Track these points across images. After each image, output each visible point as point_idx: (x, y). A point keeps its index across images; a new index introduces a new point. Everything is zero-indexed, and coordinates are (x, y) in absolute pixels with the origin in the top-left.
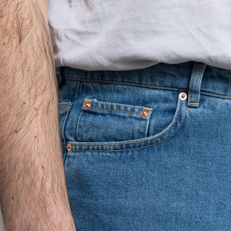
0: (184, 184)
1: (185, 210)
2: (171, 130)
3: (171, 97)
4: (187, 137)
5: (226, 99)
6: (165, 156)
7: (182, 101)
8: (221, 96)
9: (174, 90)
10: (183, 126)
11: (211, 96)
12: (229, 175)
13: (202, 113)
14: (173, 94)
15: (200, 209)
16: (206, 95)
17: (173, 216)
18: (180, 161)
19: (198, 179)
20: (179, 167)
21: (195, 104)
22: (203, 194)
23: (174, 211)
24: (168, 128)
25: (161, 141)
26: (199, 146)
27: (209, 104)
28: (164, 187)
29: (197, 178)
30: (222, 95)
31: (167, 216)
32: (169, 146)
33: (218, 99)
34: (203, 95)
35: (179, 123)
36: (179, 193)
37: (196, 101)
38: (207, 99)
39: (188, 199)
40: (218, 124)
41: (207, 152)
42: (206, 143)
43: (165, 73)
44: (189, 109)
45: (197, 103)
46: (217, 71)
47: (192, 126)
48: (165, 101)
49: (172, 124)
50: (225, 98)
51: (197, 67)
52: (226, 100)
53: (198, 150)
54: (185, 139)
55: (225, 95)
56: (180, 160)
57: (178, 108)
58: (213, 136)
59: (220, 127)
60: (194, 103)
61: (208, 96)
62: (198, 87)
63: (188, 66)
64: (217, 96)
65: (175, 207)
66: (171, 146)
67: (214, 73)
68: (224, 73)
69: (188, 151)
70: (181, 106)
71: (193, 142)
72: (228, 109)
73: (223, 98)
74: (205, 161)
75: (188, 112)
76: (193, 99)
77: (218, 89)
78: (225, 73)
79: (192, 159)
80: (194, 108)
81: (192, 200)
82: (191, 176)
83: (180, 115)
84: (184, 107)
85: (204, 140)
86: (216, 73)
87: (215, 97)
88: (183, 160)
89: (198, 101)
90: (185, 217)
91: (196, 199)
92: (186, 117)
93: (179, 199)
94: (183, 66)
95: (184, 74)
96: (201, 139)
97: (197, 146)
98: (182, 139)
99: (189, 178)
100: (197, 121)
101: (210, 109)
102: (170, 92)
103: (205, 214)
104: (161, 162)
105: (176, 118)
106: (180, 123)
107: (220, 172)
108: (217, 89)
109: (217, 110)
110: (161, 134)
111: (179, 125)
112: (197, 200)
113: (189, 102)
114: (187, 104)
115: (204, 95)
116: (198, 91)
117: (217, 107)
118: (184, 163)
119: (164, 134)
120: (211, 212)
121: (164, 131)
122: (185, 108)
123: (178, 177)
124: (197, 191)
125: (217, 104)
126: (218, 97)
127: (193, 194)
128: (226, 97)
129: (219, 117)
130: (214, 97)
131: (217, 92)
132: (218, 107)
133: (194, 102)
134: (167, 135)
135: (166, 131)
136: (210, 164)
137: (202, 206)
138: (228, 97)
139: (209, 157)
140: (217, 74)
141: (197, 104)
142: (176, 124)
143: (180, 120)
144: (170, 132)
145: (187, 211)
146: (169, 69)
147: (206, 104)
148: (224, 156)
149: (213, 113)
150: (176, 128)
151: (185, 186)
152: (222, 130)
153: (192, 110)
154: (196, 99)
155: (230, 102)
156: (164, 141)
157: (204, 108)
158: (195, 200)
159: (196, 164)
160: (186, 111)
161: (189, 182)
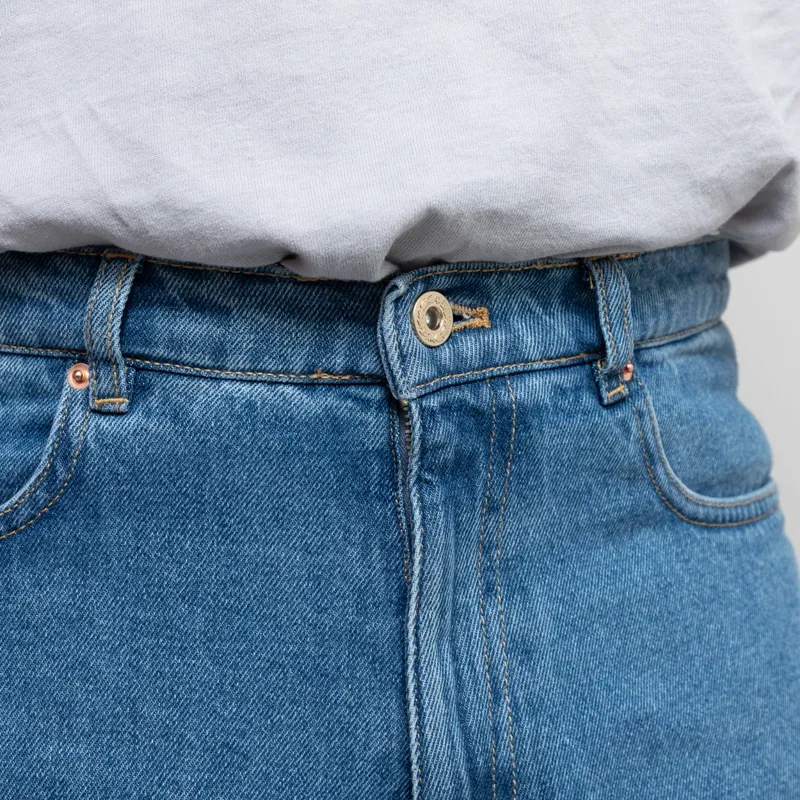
0: (86, 680)
1: (87, 769)
2: (38, 493)
3: (45, 378)
4: (97, 516)
5: (226, 380)
6: (23, 583)
7: (74, 393)
8: (204, 373)
9: (53, 357)
10: (78, 480)
11: (170, 373)
12: (257, 647)
13: (138, 434)
14: (51, 371)
15: (141, 767)
16: (152, 370)
17: (40, 790)
18: (73, 599)
19: (138, 662)
20: (71, 621)
21: (113, 403)
22: (158, 716)
23: (43, 774)
24: (26, 487)
25: (9, 531)
26: (139, 548)
27: (166, 400)
28: (14, 690)
29: (133, 658)
30: (207, 368)
31: (18, 791)
32: (36, 549)
33: (195, 383)
34: (143, 369)
35: (60, 468)
36: (66, 711)
37: (114, 393)
38: (160, 383)
39: (98, 733)
40: (198, 469)
41: (168, 569)
42: (164, 536)
43: (19, 299)
44: (95, 420)
45: (121, 400)
46: (183, 285)
47: (107, 477)
48: (27, 393)
49: (39, 471)
50: (221, 379)
51: (105, 272)
52: (226, 385)
53: (136, 560)
54: (88, 524)
55: (221, 368)
56: (74, 596)
57: (58, 417)
58: (187, 511)
59: (209, 480)
60: (112, 400)
61: (162, 372)
62: (109, 343)
63: (85, 271)
64: (192, 371)
65: (47, 758)
66: (42, 547)
67: (173, 291)
68: (205, 289)
69: (102, 564)
70: (70, 408)
71: (115, 532)
72: (232, 417)
73: (216, 379)
74: (162, 599)
75: (93, 432)
76: (105, 386)
77: (188, 347)
78: (213, 290)
79: (116, 592)
80: (112, 417)
81: (115, 735)
82: (114, 651)
83: (65, 439)
84: (78, 415)
85: (155, 525)
86: (179, 290)
87: (185, 375)
88: (85, 598)
89: (124, 390)
90: (84, 794)
91: (130, 733)
92: (85, 448)
93: (65, 731)
94: (69, 272)
95: (73, 299)
96: (143, 523)
97: (130, 546)
98: (78, 524)
99: (104, 659)
100: (124, 461)
101: (166, 417)
102: (42, 364)
103: (160, 785)
104: (10, 603)
105: (50, 451)
106: (68, 470)
107: (220, 638)
108: (185, 349)
109: (189, 422)
110: (6, 509)
111: (62, 474)
112: (135, 736)
113: (93, 394)
114: (87, 404)
115: (146, 369)
116: (112, 356)
117: (192, 410)
118: (88, 609)
119: (16, 508)
120: (185, 776)
121: (15, 498)
122: (80, 416)
123: (64, 656)
124: (134, 705)
125: (191, 399)
126: (195, 376)
127: (116, 716)
128: (223, 375)
129: (200, 444)
130: (181, 374)
131: (186, 357)
132: (196, 411)
133: (109, 396)
134: (25, 512)
135: (20, 499)
136: (184, 608)
137: (153, 758)
138: (233, 376)
139: (177, 585)
140: (183, 294)
141: (122, 403)
142: (52, 470)
143: (66, 458)
144: (34, 500)
145: (92, 773)
146: (27, 284)
147: (154, 401)
148: (235, 581)
149: (177, 431)
150: (53, 487)
151: (91, 687)
152: (217, 490)
153: (105, 423)
154: (114, 384)
155: (239, 390)
156: (20, 532)
157: (148, 413)
158: (125, 736)
159: (129, 611)
160: (85, 428)
161: (104, 673)
